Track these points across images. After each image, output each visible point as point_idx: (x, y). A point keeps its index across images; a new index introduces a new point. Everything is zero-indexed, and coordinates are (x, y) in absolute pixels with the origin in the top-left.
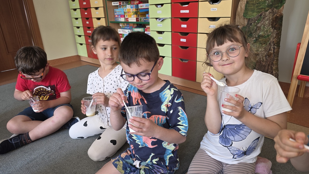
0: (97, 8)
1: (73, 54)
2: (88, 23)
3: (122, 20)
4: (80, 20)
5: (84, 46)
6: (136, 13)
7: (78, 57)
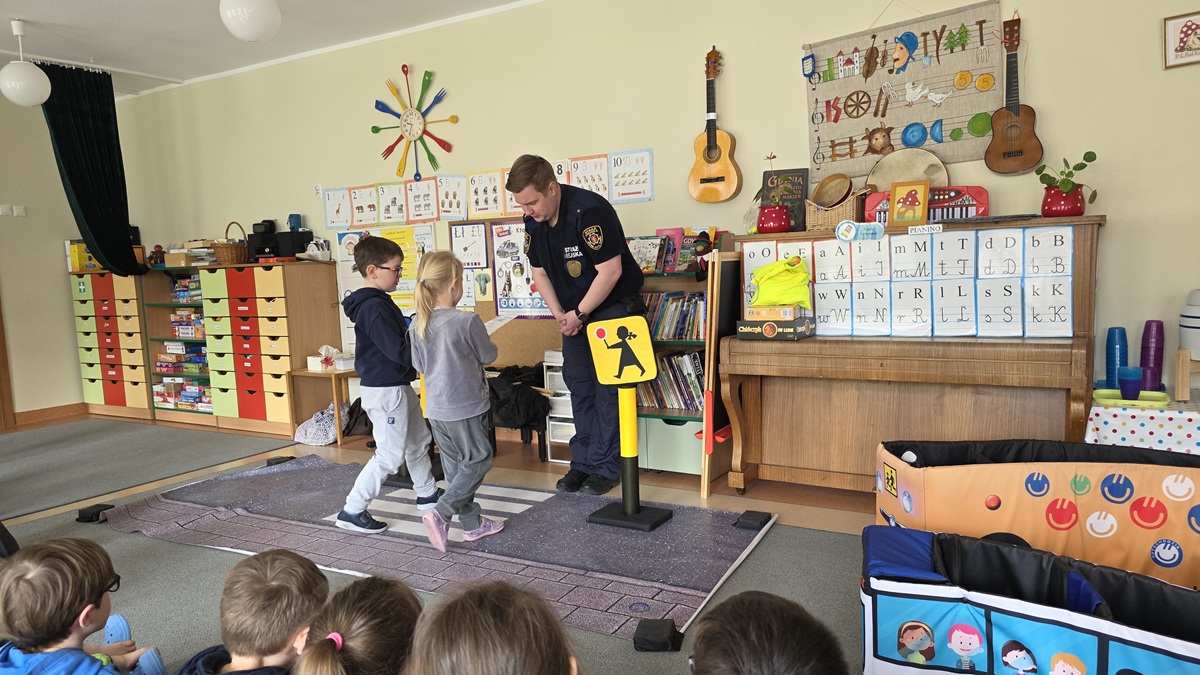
0: (127, 317)
1: (74, 400)
2: (108, 340)
4: (94, 336)
5: (99, 384)
7: (85, 406)
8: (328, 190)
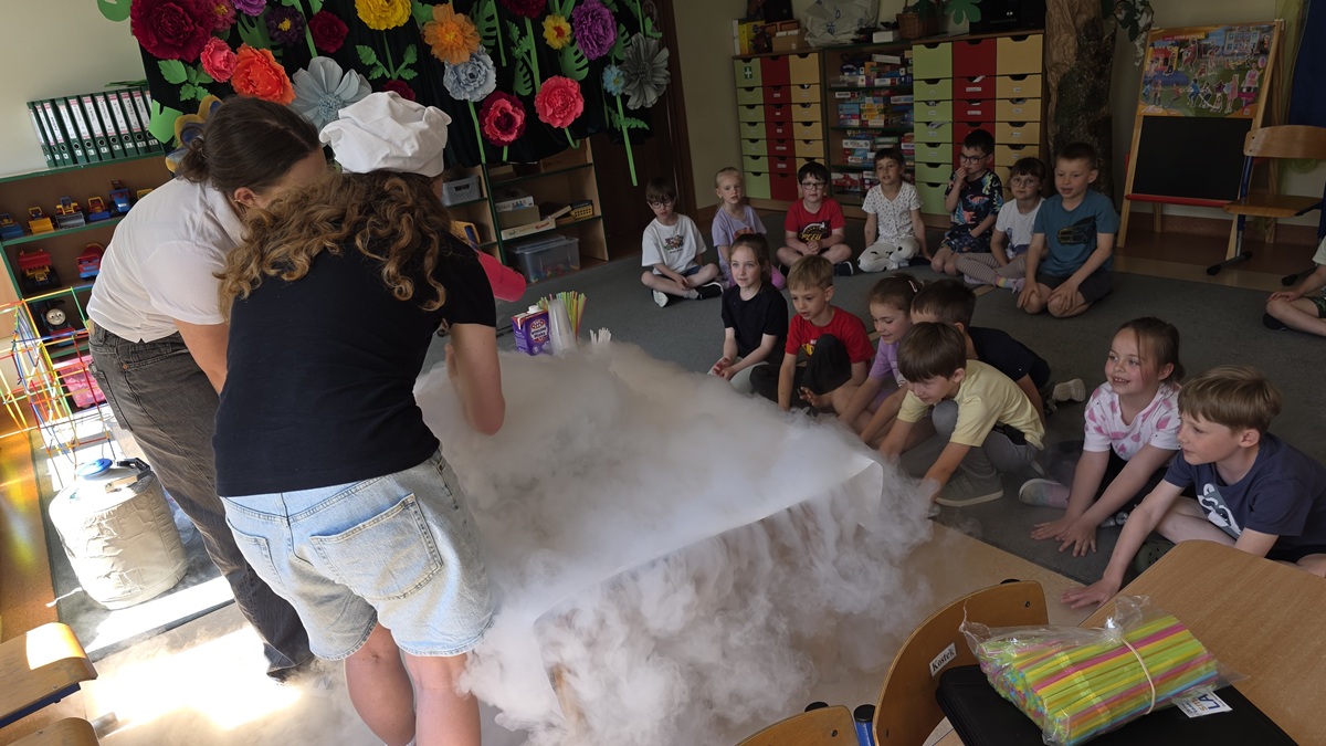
0: (805, 105)
2: (779, 131)
3: (855, 123)
4: (761, 126)
5: (765, 178)
6: (884, 111)
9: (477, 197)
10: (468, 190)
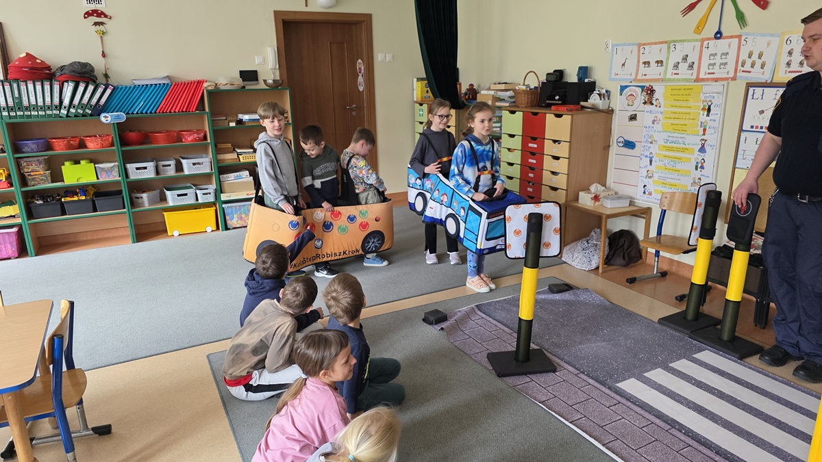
8: (618, 45)
9: (208, 170)
10: (202, 166)
